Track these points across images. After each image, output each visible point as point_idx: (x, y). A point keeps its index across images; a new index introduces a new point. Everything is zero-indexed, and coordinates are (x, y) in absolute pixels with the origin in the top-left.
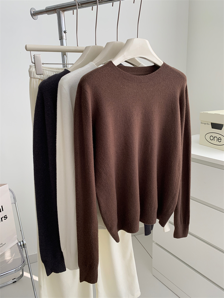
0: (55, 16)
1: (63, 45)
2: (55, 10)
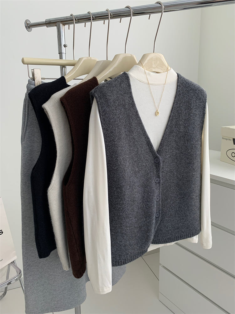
0: (55, 29)
1: (62, 59)
2: (55, 23)
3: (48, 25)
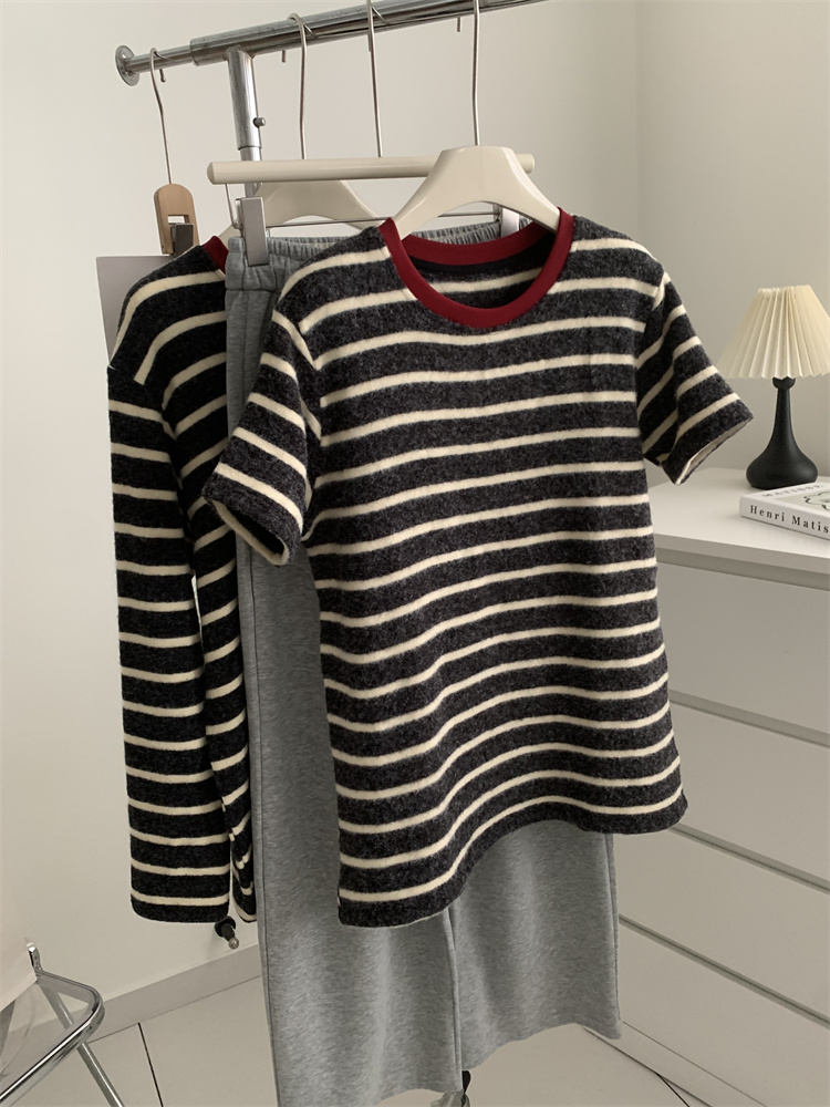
2: (223, 48)
3: (201, 58)
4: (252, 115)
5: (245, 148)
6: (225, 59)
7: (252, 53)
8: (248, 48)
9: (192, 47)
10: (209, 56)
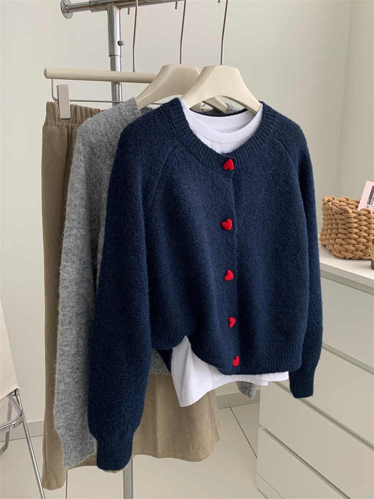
2: (106, 4)
3: (94, 8)
4: (117, 39)
5: (112, 55)
6: (106, 9)
7: (120, 8)
8: (118, 5)
9: (90, 2)
10: (98, 8)
